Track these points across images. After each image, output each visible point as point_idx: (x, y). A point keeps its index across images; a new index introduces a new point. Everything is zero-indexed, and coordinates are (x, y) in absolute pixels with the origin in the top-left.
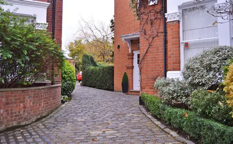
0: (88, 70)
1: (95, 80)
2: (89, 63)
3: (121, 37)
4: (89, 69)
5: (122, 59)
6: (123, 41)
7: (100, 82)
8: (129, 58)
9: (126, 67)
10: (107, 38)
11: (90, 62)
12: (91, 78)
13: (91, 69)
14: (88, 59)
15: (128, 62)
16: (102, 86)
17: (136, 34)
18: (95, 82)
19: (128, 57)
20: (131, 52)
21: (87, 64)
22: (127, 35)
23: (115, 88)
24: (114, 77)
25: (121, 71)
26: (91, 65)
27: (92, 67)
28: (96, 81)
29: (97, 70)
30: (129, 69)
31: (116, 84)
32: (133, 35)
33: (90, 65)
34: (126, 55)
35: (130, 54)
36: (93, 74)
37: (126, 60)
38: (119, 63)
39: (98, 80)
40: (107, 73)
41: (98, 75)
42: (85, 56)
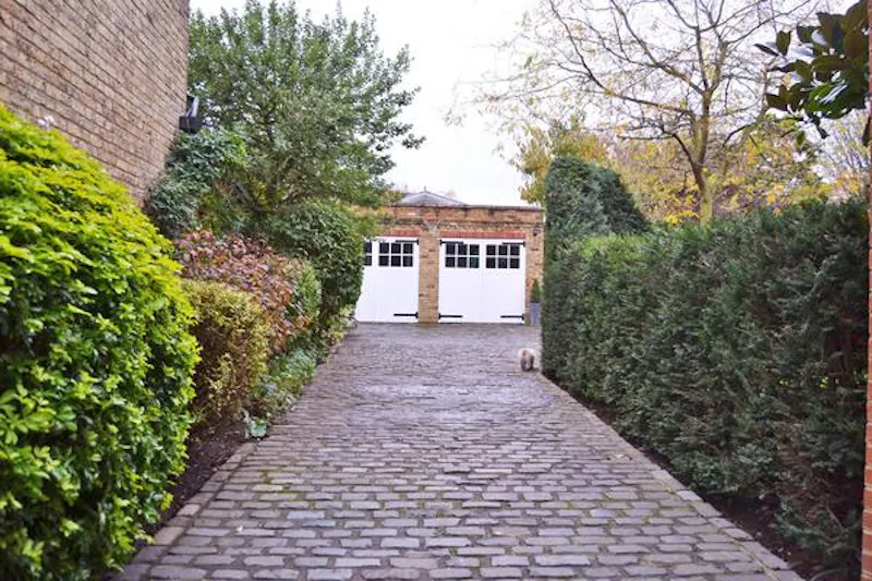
2: (589, 217)
7: (656, 383)
11: (600, 208)
12: (588, 333)
14: (586, 190)
21: (571, 223)
26: (604, 226)
33: (594, 227)
36: (599, 304)
39: (634, 362)
40: (740, 297)
41: (641, 316)
42: (565, 165)
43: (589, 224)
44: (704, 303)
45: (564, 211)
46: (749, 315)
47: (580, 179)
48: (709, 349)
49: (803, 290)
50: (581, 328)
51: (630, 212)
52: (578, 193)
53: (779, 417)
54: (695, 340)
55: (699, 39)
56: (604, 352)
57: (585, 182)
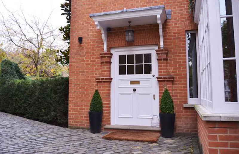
0: (10, 85)
1: (25, 102)
2: (13, 74)
3: (94, 16)
4: (12, 84)
5: (87, 64)
6: (97, 25)
7: (35, 106)
8: (102, 63)
9: (96, 79)
10: (42, 39)
11: (15, 72)
12: (16, 100)
13: (17, 83)
14: (11, 68)
15: (100, 71)
16: (38, 115)
17: (129, 10)
18: (25, 107)
19: (100, 60)
20: (108, 51)
21: (8, 76)
22: (109, 13)
23: (70, 122)
24: (69, 99)
25: (84, 88)
26: (16, 77)
27: (18, 81)
28: (25, 105)
29: (29, 85)
30: (103, 83)
31: (73, 114)
32: (123, 12)
33: (14, 77)
34: (95, 57)
35: (105, 54)
36: (20, 93)
37: (95, 66)
38: (80, 72)
39: (30, 104)
40: (51, 90)
41: (31, 95)
42: (6, 62)
43: (13, 76)
44: (45, 91)
45: (7, 73)
46: (53, 93)
47: (10, 65)
48: (46, 99)
49: (61, 89)
50: (14, 99)
51: (19, 73)
52: (10, 69)
53: (58, 107)
54: (44, 98)
55: (38, 37)
56: (22, 103)
57: (11, 66)
